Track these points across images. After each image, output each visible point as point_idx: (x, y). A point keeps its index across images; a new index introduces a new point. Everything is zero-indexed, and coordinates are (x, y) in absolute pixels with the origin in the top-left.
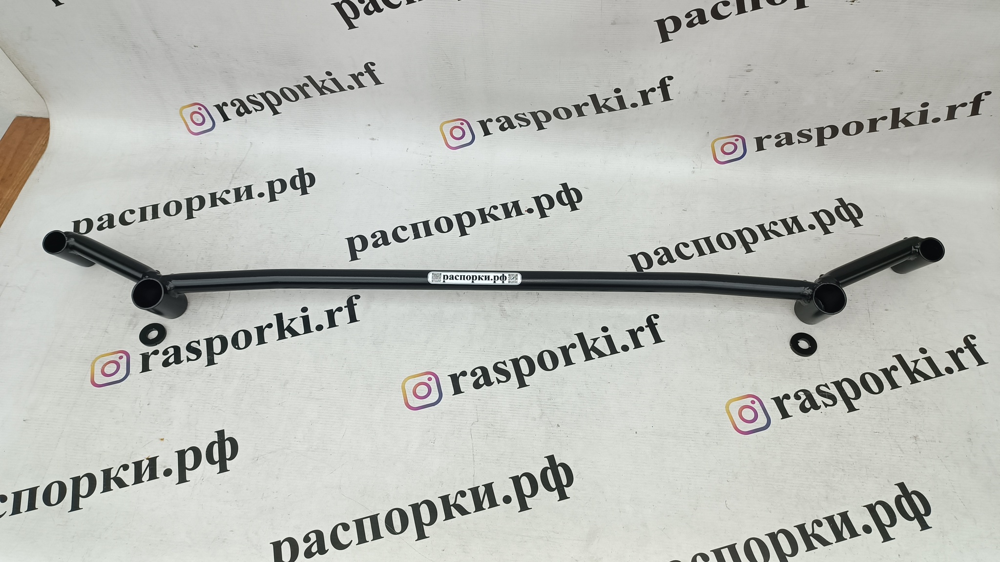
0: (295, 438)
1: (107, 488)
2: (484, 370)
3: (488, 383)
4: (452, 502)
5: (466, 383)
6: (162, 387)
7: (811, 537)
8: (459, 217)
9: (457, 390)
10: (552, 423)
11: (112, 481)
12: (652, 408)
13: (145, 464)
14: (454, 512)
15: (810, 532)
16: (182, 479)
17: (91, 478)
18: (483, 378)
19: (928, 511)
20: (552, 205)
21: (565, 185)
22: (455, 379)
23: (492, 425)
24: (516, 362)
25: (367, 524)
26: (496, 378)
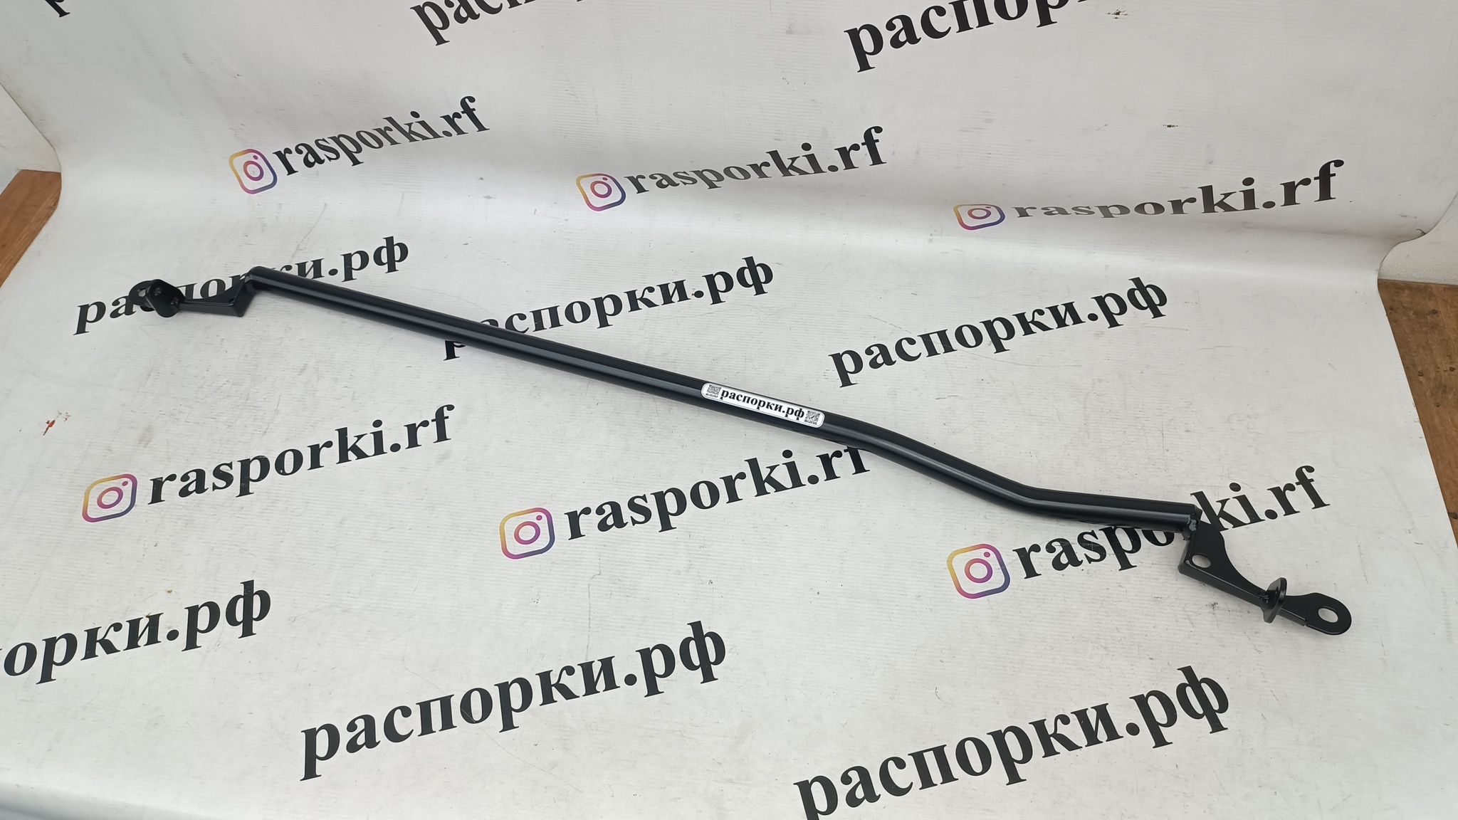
0: (349, 592)
1: (90, 653)
2: (615, 507)
3: (619, 523)
4: (554, 680)
5: (589, 523)
6: (176, 522)
7: (1052, 738)
8: (599, 302)
9: (576, 533)
10: (702, 578)
11: (98, 644)
12: (843, 560)
13: (144, 623)
14: (556, 694)
15: (1050, 730)
16: (191, 644)
17: (71, 641)
18: (613, 517)
19: (1224, 706)
20: (729, 286)
21: (750, 261)
22: (574, 518)
23: (619, 580)
24: (660, 497)
25: (436, 709)
26: (631, 517)
